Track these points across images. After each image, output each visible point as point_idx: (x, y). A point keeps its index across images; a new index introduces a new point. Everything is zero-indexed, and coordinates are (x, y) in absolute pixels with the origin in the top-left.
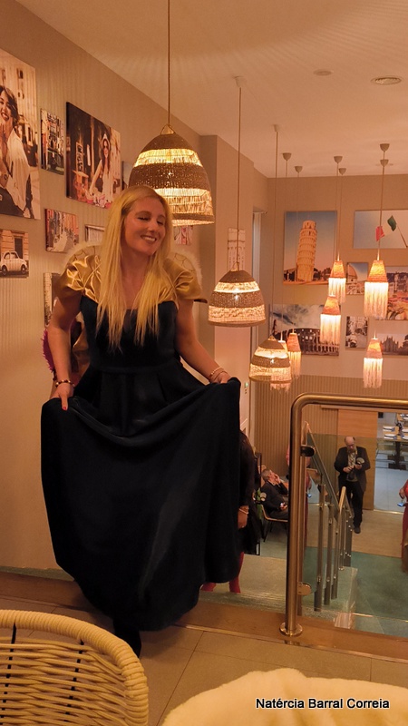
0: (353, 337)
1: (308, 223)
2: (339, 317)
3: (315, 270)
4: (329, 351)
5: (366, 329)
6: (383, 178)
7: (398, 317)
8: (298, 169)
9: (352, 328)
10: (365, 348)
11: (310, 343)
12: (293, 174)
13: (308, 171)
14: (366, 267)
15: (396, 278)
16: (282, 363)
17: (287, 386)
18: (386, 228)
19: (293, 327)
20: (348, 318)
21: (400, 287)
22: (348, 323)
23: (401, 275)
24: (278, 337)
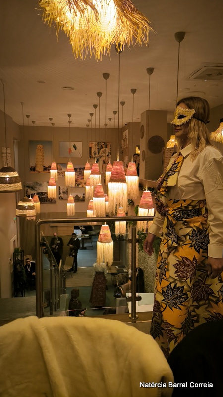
0: (62, 195)
1: (39, 146)
2: (55, 187)
3: (44, 166)
4: (52, 201)
5: (67, 191)
6: (70, 128)
7: (80, 186)
8: (33, 122)
9: (61, 191)
10: (67, 199)
11: (44, 199)
12: (31, 124)
13: (38, 123)
14: (65, 165)
15: (78, 170)
16: (31, 208)
17: (34, 218)
18: (73, 149)
19: (36, 192)
20: (60, 187)
21: (80, 174)
22: (60, 189)
23: (80, 169)
24: (29, 197)
